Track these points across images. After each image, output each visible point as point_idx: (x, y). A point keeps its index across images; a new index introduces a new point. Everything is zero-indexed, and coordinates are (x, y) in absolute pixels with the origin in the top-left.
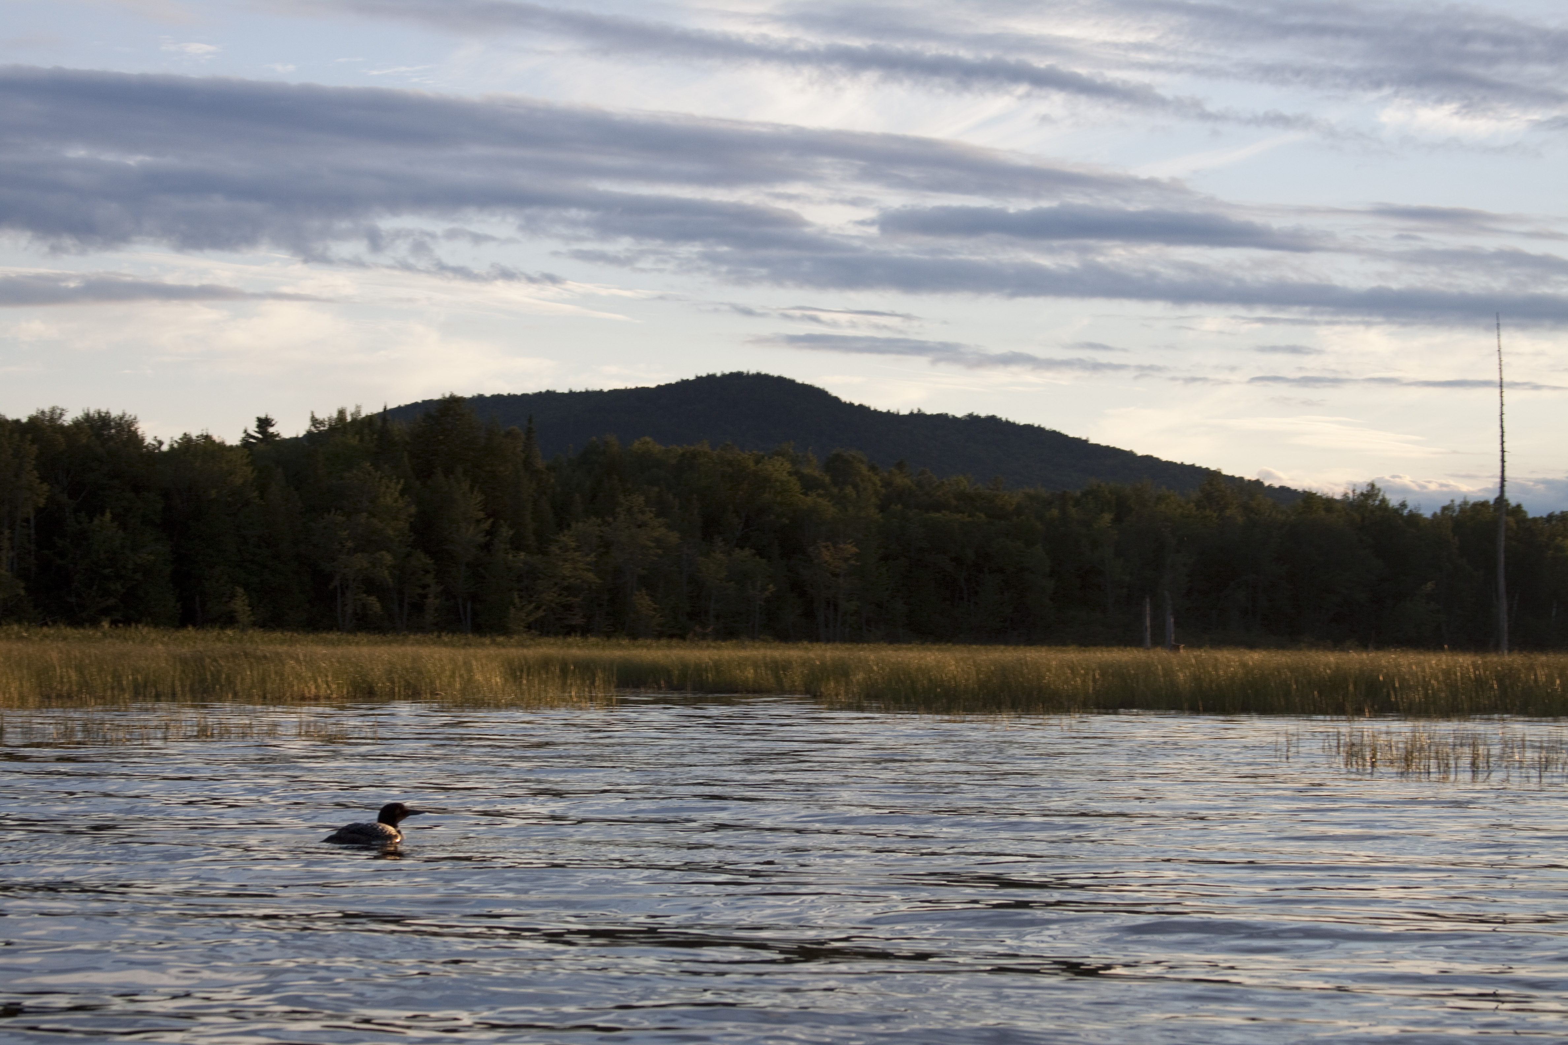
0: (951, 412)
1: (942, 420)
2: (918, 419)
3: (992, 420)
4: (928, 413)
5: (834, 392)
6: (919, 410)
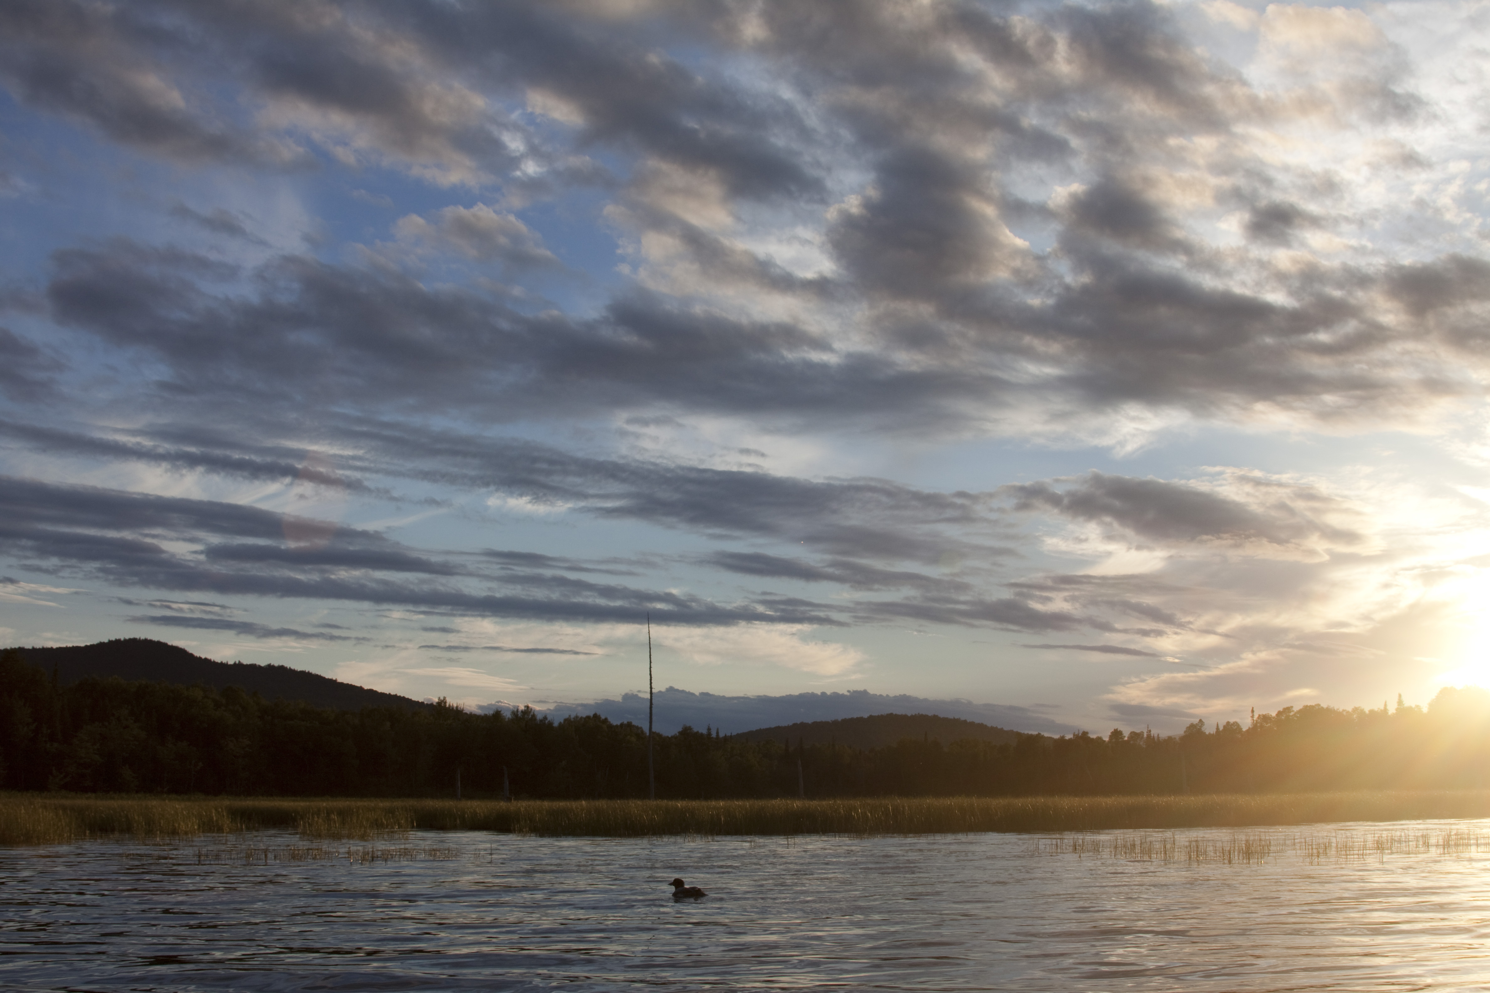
0: (258, 663)
1: (253, 667)
2: (239, 667)
4: (245, 663)
5: (190, 651)
6: (239, 662)
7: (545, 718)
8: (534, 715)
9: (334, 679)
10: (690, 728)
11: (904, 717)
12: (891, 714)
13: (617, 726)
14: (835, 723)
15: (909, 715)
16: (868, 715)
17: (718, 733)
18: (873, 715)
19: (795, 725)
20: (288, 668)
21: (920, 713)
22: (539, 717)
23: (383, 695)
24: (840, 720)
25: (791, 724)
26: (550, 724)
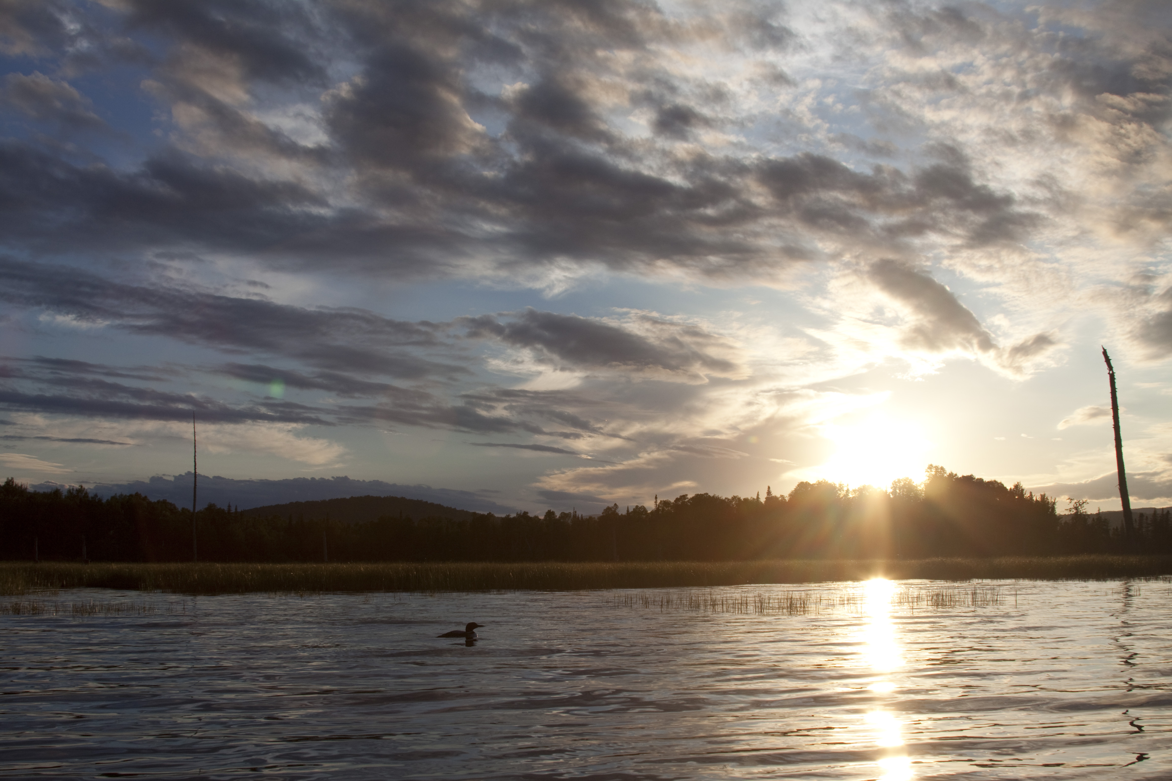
7: (96, 495)
8: (86, 493)
10: (214, 505)
11: (378, 499)
12: (368, 496)
13: (155, 503)
14: (324, 502)
15: (382, 497)
16: (350, 497)
17: (236, 509)
18: (354, 496)
19: (291, 503)
21: (391, 496)
22: (91, 495)
24: (327, 500)
25: (288, 503)
26: (100, 500)
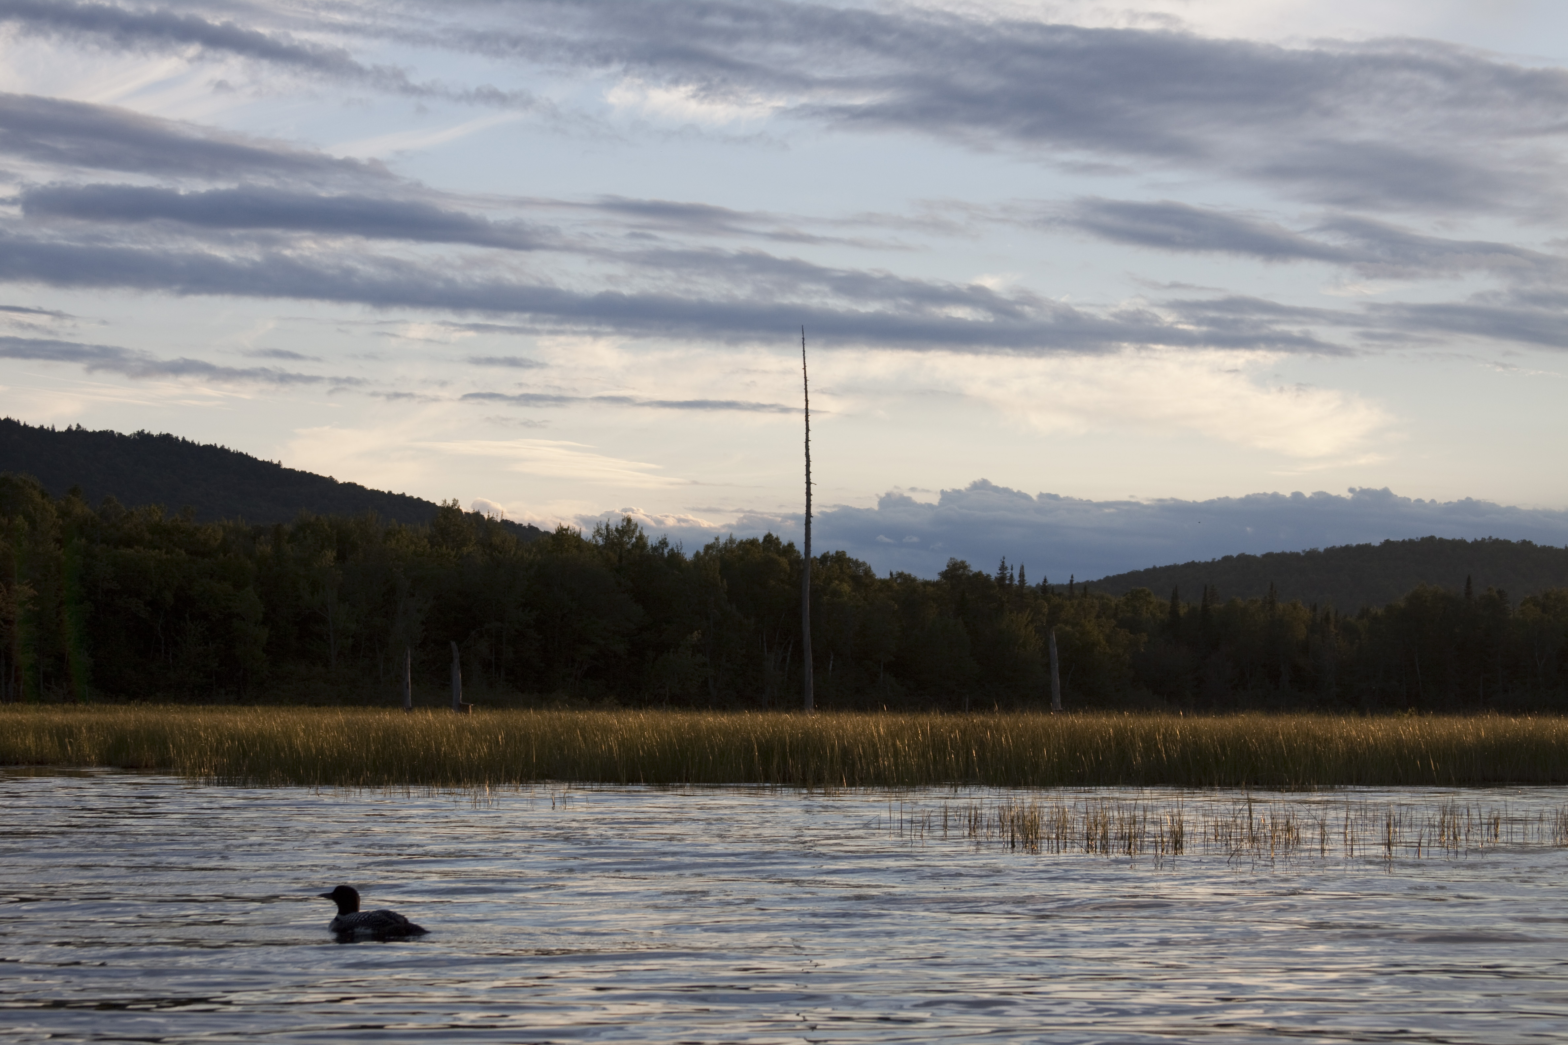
1: (107, 438)
2: (77, 437)
3: (167, 439)
4: (90, 429)
6: (79, 426)
9: (275, 462)
20: (180, 439)
23: (376, 494)
